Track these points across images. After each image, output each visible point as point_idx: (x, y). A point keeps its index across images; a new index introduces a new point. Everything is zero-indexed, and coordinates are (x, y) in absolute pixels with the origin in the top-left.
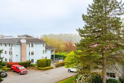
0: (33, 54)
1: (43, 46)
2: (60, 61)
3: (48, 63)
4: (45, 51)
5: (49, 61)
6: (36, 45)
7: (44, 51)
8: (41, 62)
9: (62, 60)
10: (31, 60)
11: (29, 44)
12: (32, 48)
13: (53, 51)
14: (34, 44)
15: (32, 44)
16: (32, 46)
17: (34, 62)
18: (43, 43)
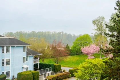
0: (8, 63)
1: (24, 51)
2: (48, 73)
3: (36, 77)
4: (26, 58)
5: (36, 75)
6: (12, 48)
7: (24, 58)
8: (24, 77)
9: (51, 72)
10: (5, 74)
11: (3, 47)
12: (8, 53)
13: (37, 58)
14: (10, 47)
15: (7, 47)
16: (8, 51)
17: (10, 76)
18: (24, 46)
